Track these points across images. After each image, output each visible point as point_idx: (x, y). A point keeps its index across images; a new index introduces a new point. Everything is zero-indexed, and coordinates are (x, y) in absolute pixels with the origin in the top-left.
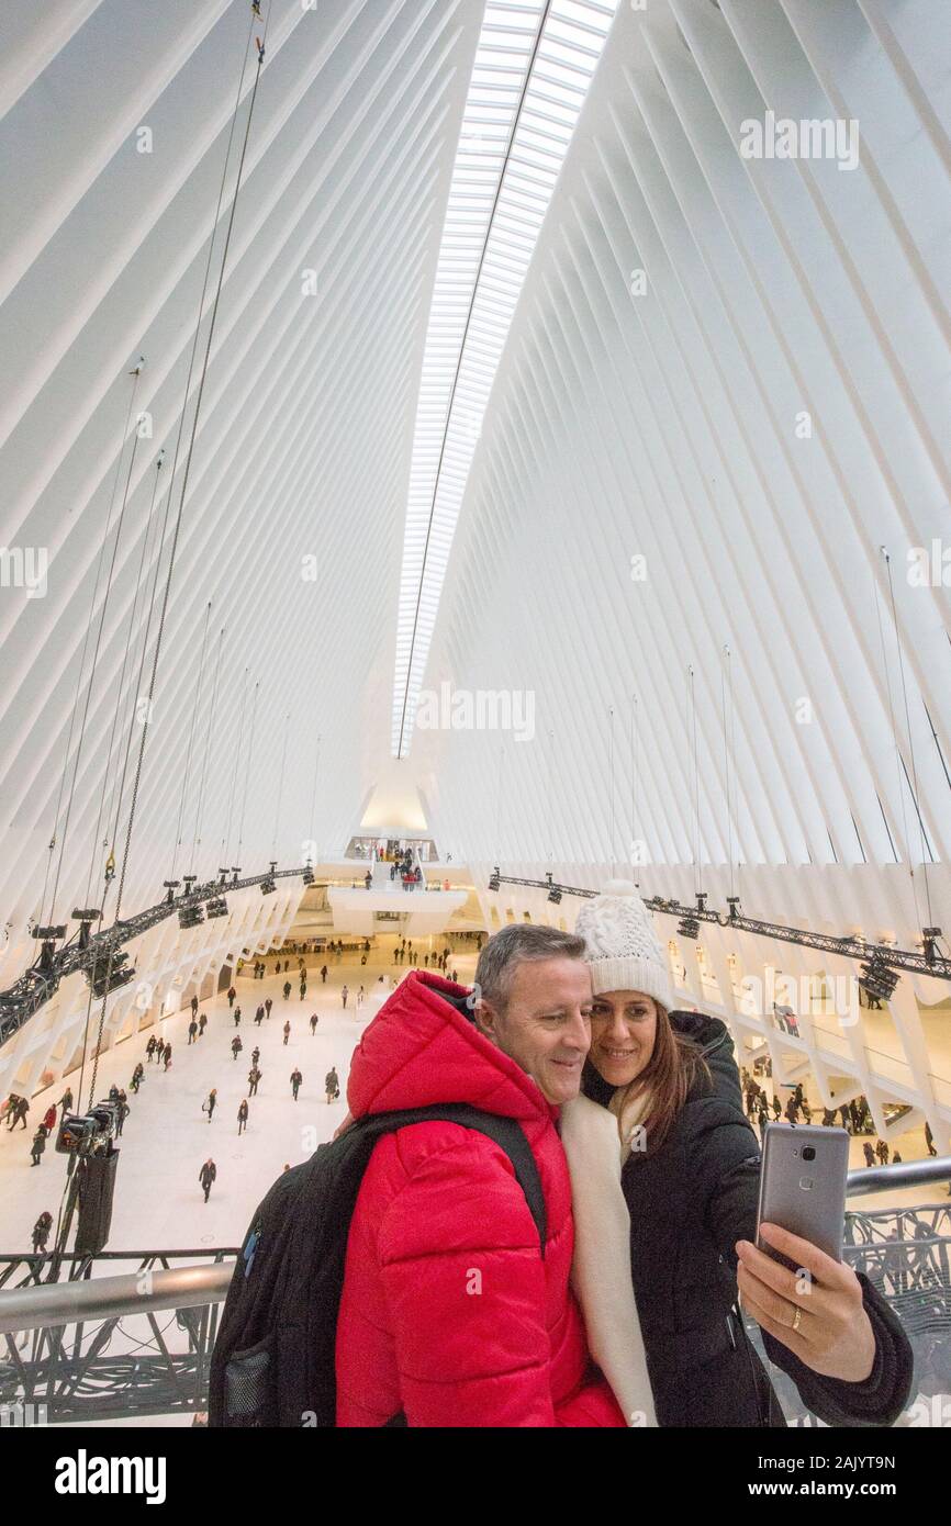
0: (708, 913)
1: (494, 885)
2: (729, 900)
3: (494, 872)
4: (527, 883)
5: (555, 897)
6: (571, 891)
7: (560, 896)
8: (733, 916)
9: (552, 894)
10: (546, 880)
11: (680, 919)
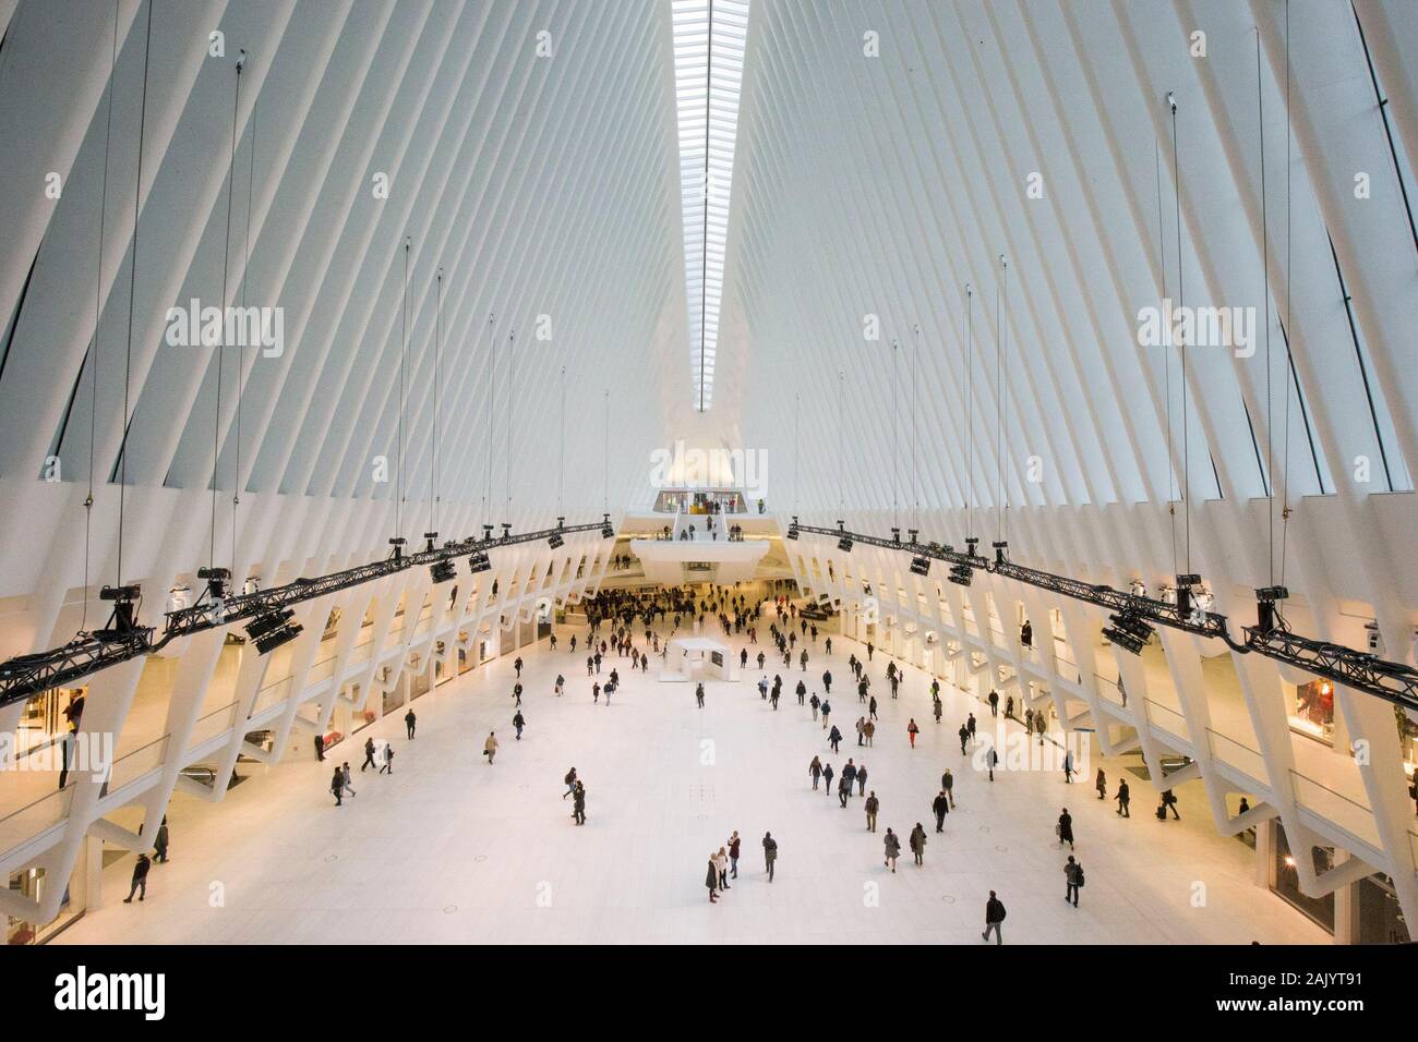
0: (977, 559)
1: (793, 534)
2: (995, 545)
3: (793, 522)
4: (821, 531)
5: (846, 545)
6: (860, 538)
7: (850, 544)
8: (1000, 561)
9: (842, 541)
10: (837, 528)
11: (952, 565)
